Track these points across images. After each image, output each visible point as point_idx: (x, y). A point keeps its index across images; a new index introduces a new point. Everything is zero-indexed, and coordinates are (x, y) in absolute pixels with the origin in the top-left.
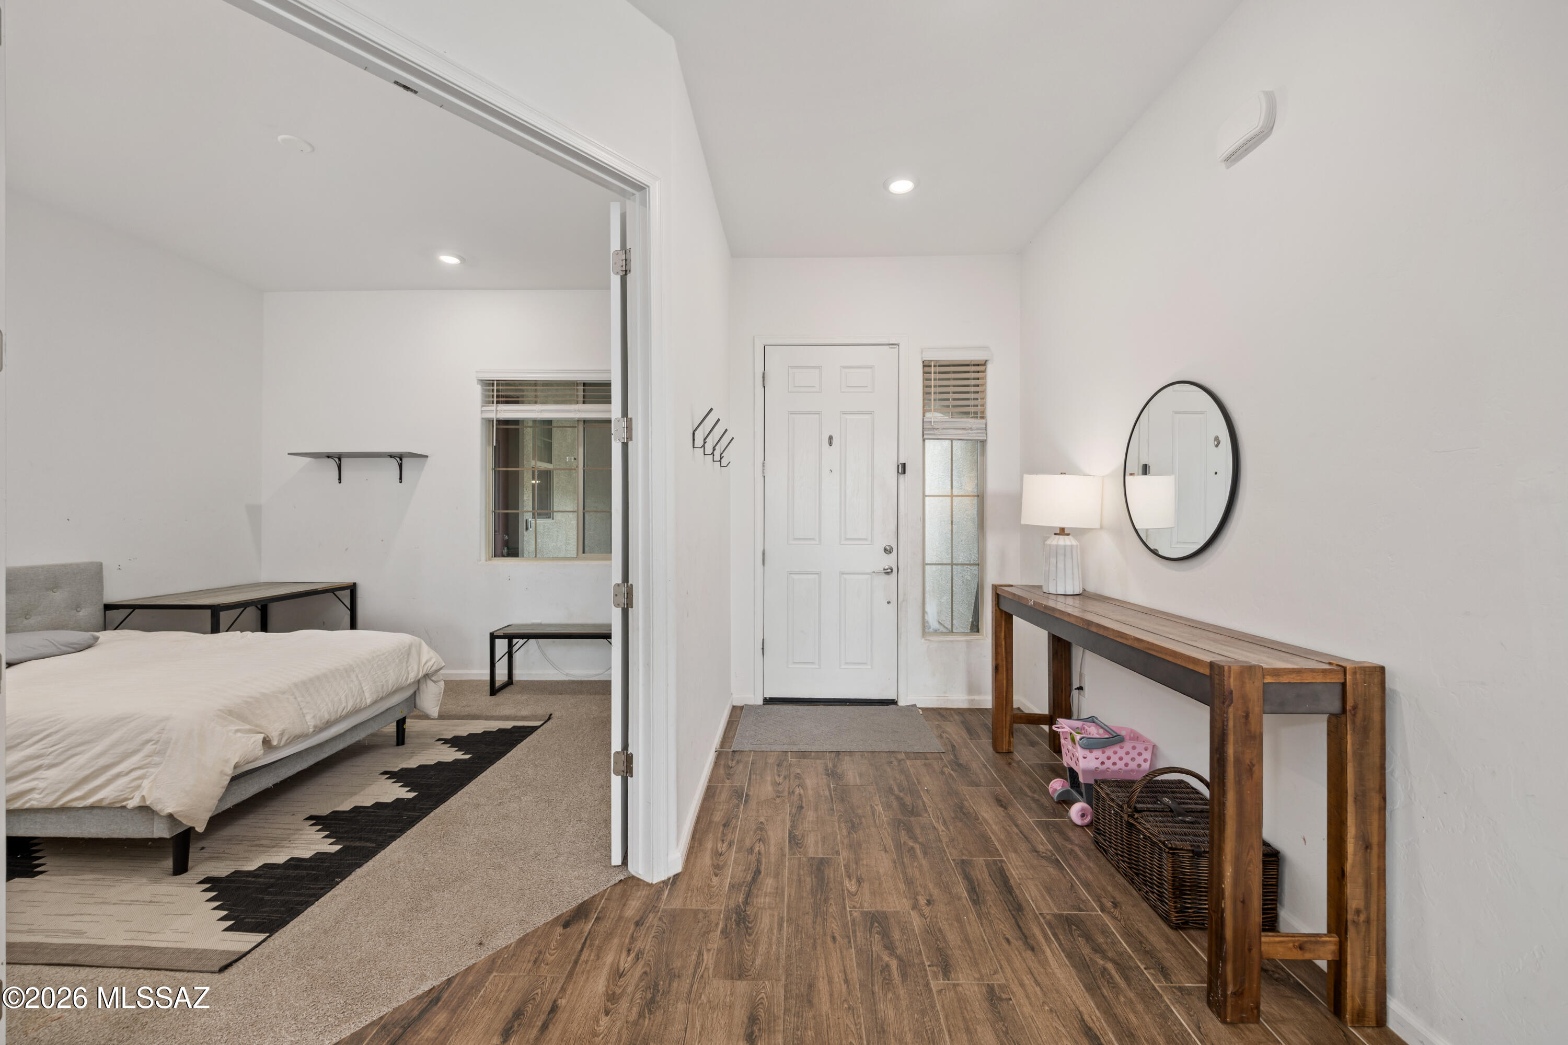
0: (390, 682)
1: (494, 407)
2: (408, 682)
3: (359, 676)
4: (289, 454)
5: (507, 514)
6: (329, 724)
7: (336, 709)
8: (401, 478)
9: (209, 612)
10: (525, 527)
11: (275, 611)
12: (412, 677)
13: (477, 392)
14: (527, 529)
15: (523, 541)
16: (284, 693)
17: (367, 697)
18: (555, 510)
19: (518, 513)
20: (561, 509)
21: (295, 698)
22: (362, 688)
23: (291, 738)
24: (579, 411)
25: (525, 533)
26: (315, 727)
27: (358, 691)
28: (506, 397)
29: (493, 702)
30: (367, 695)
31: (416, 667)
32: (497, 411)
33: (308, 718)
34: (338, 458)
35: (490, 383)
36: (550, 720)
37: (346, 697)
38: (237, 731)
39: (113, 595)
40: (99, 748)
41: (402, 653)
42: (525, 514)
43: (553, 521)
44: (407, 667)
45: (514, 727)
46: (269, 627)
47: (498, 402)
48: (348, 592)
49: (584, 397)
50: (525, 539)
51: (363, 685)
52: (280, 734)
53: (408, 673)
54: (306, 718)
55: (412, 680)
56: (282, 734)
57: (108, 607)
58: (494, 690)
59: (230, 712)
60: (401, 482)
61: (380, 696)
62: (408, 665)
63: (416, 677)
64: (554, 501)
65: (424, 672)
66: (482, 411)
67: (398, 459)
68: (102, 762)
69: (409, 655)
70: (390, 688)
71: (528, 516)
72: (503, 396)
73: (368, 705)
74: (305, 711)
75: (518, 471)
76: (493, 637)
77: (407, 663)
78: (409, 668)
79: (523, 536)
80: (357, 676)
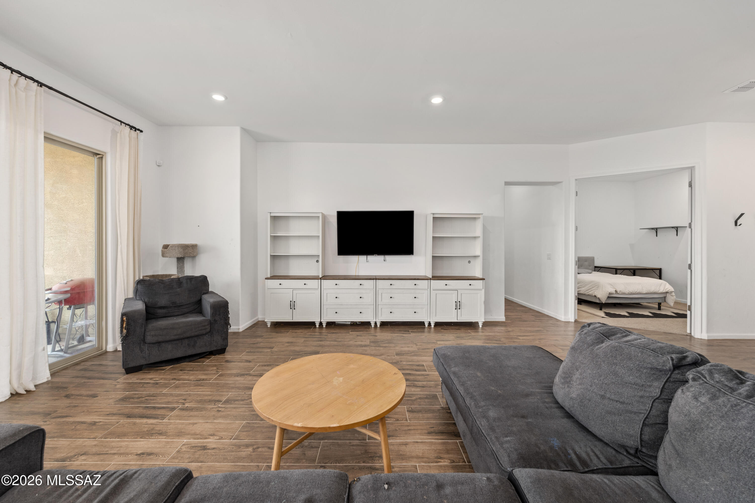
4: (640, 229)
8: (677, 235)
9: (615, 270)
11: (637, 272)
34: (656, 229)
39: (597, 264)
40: (590, 285)
46: (636, 274)
48: (658, 271)
57: (595, 267)
68: (590, 288)
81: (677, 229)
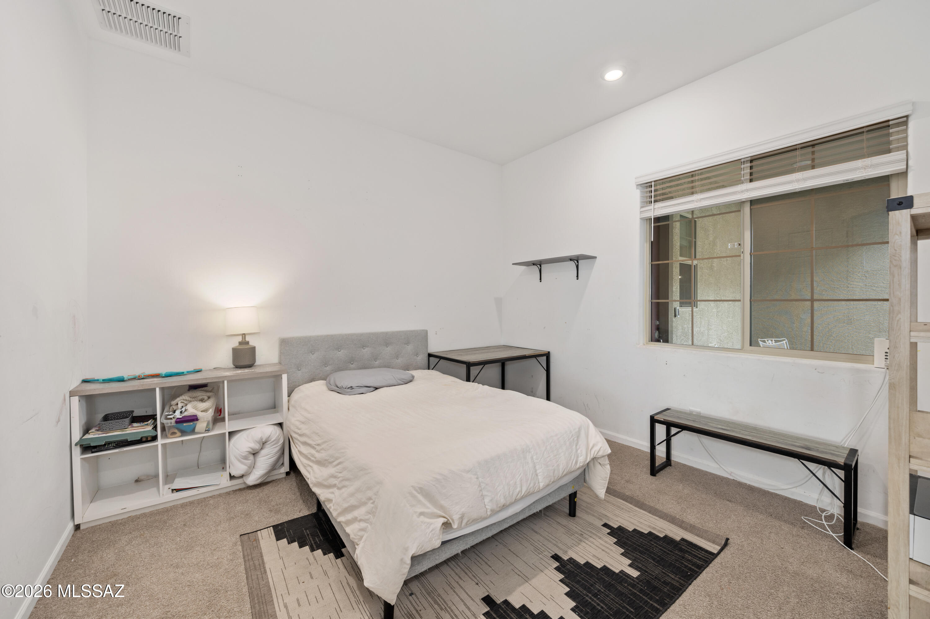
0: (561, 467)
1: (652, 207)
2: (578, 466)
3: (535, 457)
4: (513, 264)
5: (658, 303)
6: (504, 507)
7: (511, 493)
8: (577, 276)
10: (674, 314)
12: (582, 460)
13: (637, 195)
14: (675, 316)
15: (672, 327)
16: (468, 472)
17: (540, 480)
18: (698, 299)
19: (668, 302)
20: (704, 299)
21: (477, 478)
22: (536, 471)
23: (471, 521)
24: (747, 190)
25: (674, 319)
26: (492, 511)
27: (532, 474)
28: (663, 194)
29: (654, 485)
30: (540, 478)
31: (584, 452)
32: (654, 209)
33: (487, 500)
34: (539, 264)
35: (648, 185)
36: (728, 548)
37: (521, 481)
38: (422, 514)
39: (434, 348)
41: (572, 436)
42: (674, 303)
43: (697, 309)
44: (577, 450)
45: (683, 540)
47: (655, 201)
48: (545, 358)
49: (751, 174)
50: (674, 325)
51: (537, 467)
52: (459, 518)
53: (578, 457)
54: (485, 500)
55: (581, 465)
56: (462, 518)
57: (430, 355)
58: (654, 471)
59: (422, 490)
60: (577, 279)
61: (552, 480)
62: (578, 447)
63: (585, 461)
64: (698, 292)
65: (592, 457)
66: (641, 212)
67: (576, 262)
69: (578, 437)
70: (561, 473)
71: (676, 305)
72: (660, 195)
73: (541, 489)
74: (485, 493)
75: (668, 263)
76: (653, 421)
77: (576, 446)
78: (579, 451)
79: (672, 322)
80: (532, 458)
81: (576, 260)
